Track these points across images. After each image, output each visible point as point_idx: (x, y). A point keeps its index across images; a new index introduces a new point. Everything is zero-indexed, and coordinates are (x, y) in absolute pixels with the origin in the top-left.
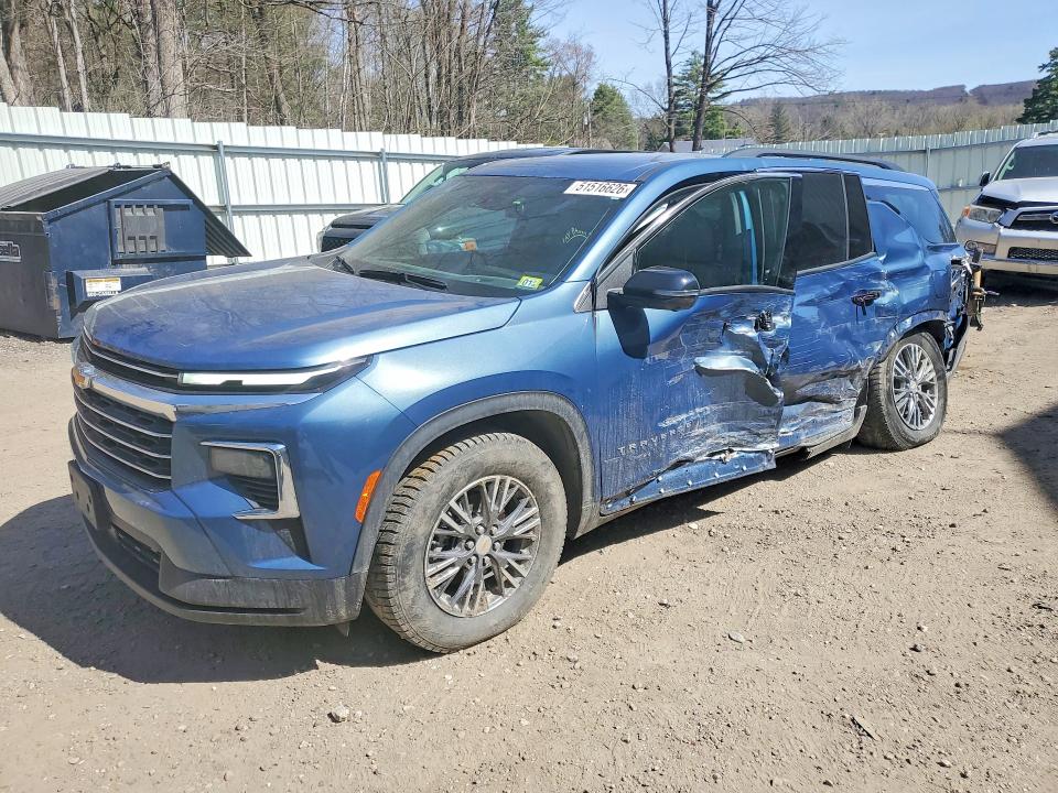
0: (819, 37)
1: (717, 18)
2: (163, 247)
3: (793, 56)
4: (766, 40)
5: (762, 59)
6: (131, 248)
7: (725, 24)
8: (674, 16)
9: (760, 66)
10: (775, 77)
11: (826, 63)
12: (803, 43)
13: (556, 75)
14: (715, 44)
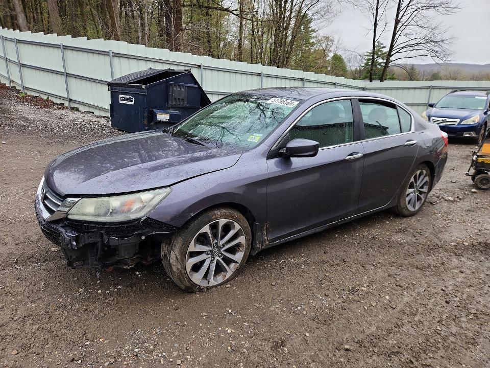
0: (446, 36)
1: (400, 24)
2: (186, 103)
3: (433, 43)
4: (421, 36)
5: (418, 44)
6: (174, 103)
7: (403, 28)
8: (379, 24)
9: (416, 47)
10: (422, 52)
11: (447, 48)
12: (438, 38)
13: (317, 49)
14: (397, 36)
